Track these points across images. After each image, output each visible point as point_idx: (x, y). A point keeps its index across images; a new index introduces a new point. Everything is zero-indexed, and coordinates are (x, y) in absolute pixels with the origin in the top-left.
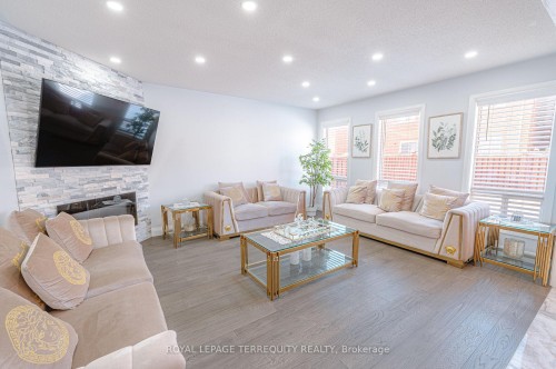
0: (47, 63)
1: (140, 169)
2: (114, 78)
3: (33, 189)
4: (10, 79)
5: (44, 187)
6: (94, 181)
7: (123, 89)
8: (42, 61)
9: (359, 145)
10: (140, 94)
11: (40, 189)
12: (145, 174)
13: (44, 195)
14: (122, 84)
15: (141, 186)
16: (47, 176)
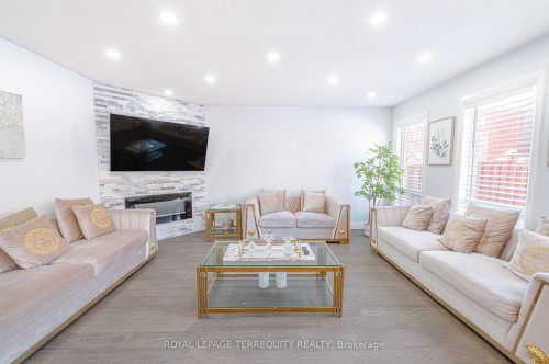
0: (124, 103)
1: (198, 174)
2: (178, 105)
3: (110, 186)
4: (99, 116)
5: (118, 184)
6: (155, 182)
7: (185, 113)
8: (120, 102)
9: (437, 148)
10: (201, 115)
11: (115, 186)
12: (203, 178)
13: (117, 190)
14: (185, 109)
15: (198, 187)
16: (120, 177)
